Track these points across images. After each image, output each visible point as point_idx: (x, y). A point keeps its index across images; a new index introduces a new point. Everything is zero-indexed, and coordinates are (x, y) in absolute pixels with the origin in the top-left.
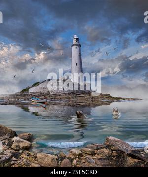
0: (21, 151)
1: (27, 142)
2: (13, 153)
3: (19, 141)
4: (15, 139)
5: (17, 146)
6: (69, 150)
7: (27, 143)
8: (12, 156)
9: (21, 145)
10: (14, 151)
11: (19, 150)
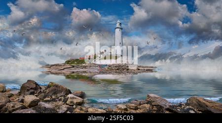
0: (74, 106)
1: (80, 98)
2: (68, 108)
3: (73, 98)
4: (70, 96)
5: (71, 102)
6: (116, 106)
7: (79, 100)
8: (67, 111)
9: (75, 101)
10: (68, 106)
11: (73, 106)
